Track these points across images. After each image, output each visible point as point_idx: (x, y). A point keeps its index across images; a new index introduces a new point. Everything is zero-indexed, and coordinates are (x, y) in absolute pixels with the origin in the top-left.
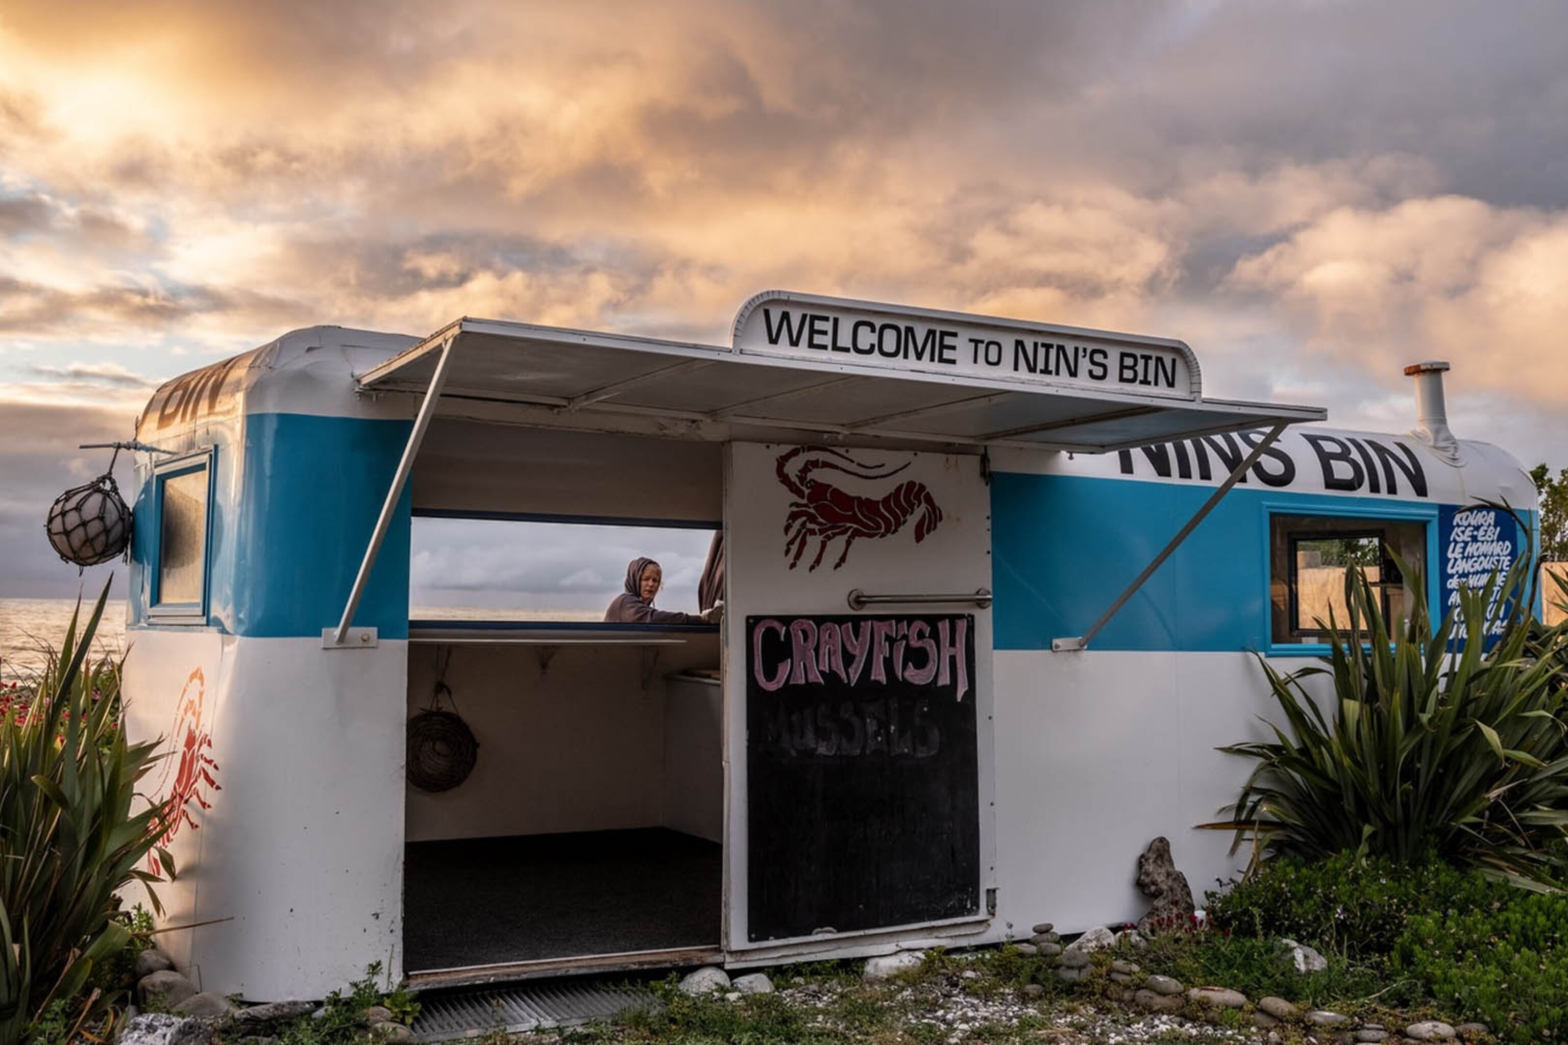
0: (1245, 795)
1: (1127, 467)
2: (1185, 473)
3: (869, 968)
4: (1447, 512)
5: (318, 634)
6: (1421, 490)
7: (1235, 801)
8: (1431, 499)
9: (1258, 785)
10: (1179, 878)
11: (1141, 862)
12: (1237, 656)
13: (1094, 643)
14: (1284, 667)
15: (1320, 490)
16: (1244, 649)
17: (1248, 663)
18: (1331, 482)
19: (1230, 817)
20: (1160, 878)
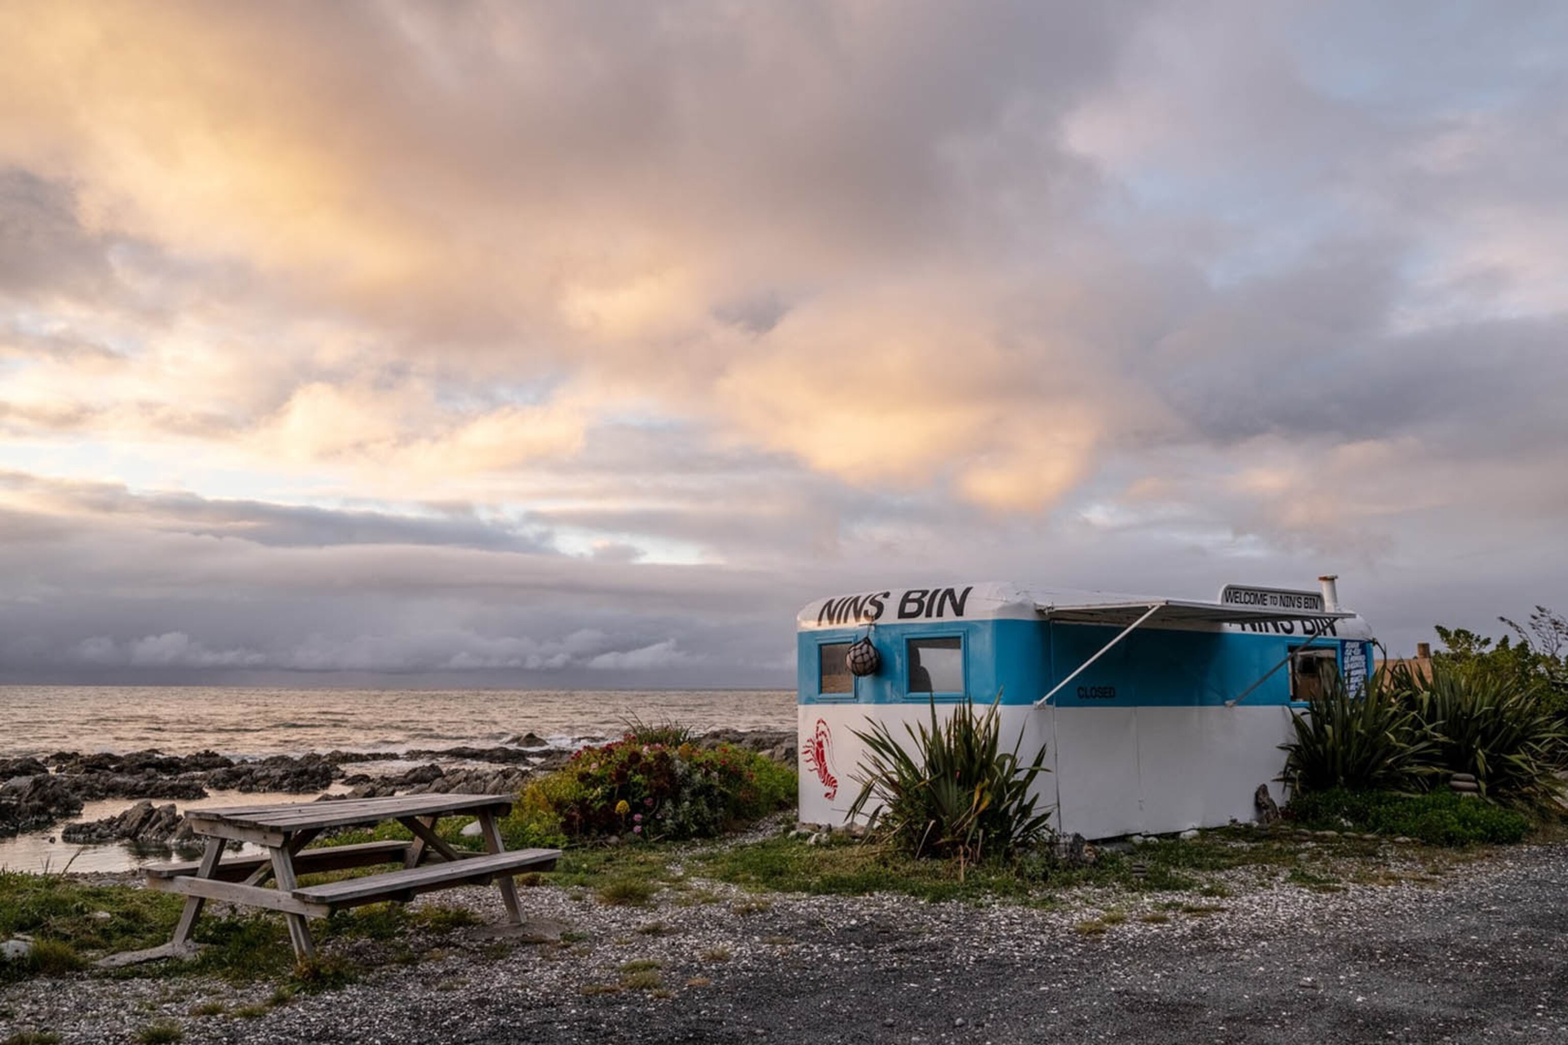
0: (1286, 768)
1: (1243, 629)
2: (1261, 630)
3: (1182, 835)
4: (1344, 642)
5: (1031, 703)
6: (1334, 633)
7: (1282, 770)
8: (1338, 637)
9: (1291, 762)
10: (1271, 801)
11: (1257, 795)
12: (1279, 707)
13: (1240, 703)
14: (1298, 711)
15: (1302, 635)
16: (1283, 704)
17: (1284, 710)
18: (1306, 632)
19: (1281, 776)
20: (1266, 802)
